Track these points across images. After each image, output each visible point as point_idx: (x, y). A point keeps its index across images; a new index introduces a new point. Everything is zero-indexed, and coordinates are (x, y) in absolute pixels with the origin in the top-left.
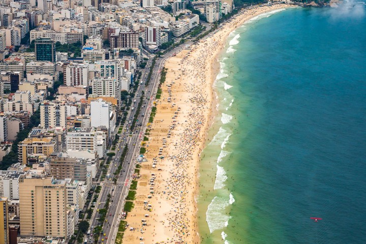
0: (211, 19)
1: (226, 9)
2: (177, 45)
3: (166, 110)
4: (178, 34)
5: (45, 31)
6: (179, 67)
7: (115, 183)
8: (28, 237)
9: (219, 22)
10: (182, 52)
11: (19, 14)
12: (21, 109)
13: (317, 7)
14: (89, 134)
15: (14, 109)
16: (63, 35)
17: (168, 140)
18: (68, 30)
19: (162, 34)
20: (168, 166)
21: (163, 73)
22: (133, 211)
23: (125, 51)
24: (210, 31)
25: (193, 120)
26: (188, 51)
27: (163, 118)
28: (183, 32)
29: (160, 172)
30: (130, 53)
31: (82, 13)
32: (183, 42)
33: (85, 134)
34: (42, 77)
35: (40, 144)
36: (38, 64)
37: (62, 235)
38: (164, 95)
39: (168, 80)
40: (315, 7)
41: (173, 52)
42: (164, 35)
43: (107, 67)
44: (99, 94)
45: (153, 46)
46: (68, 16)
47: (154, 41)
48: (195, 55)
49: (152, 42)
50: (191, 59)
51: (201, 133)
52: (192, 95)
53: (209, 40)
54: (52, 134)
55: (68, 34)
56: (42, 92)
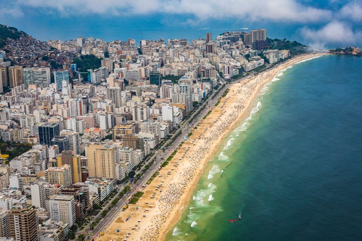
0: (271, 62)
1: (284, 56)
2: (244, 76)
3: (217, 113)
4: (247, 70)
5: (166, 69)
6: (238, 89)
7: (164, 152)
8: (93, 178)
9: (276, 63)
10: (245, 80)
11: (155, 60)
12: (129, 111)
13: (344, 54)
14: (154, 123)
15: (125, 111)
16: (176, 71)
17: (209, 129)
18: (180, 68)
19: (234, 70)
20: (201, 143)
21: (226, 92)
22: (167, 167)
23: (206, 79)
24: (268, 68)
25: (230, 118)
26: (249, 80)
27: (213, 116)
28: (250, 69)
29: (194, 146)
30: (208, 80)
31: (192, 59)
32: (248, 75)
33: (151, 123)
34: (150, 93)
35: (124, 129)
36: (149, 86)
37: (112, 177)
38: (221, 104)
39: (227, 96)
40: (343, 54)
41: (238, 81)
42: (236, 70)
43: (183, 87)
44: (176, 102)
45: (227, 77)
46: (184, 61)
47: (228, 74)
48: (252, 82)
49: (227, 75)
50: (249, 84)
51: (231, 126)
52: (237, 104)
53: (265, 74)
54: (133, 124)
55: (179, 70)
56: (146, 102)
